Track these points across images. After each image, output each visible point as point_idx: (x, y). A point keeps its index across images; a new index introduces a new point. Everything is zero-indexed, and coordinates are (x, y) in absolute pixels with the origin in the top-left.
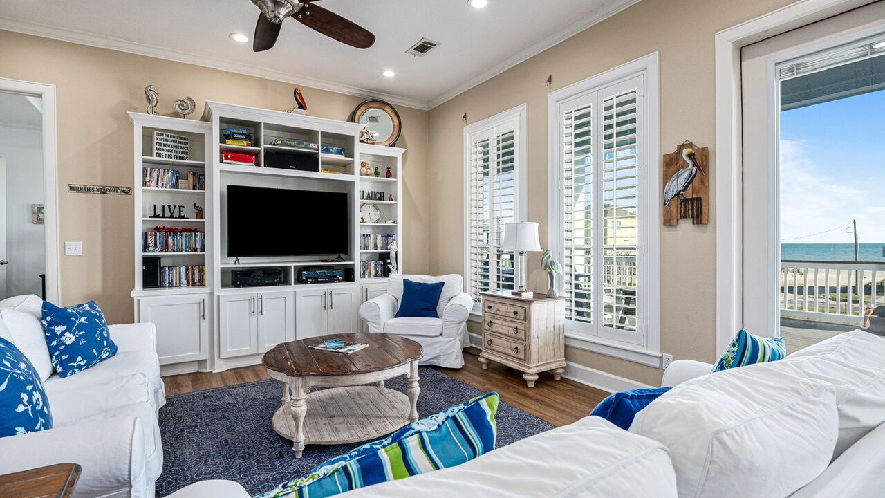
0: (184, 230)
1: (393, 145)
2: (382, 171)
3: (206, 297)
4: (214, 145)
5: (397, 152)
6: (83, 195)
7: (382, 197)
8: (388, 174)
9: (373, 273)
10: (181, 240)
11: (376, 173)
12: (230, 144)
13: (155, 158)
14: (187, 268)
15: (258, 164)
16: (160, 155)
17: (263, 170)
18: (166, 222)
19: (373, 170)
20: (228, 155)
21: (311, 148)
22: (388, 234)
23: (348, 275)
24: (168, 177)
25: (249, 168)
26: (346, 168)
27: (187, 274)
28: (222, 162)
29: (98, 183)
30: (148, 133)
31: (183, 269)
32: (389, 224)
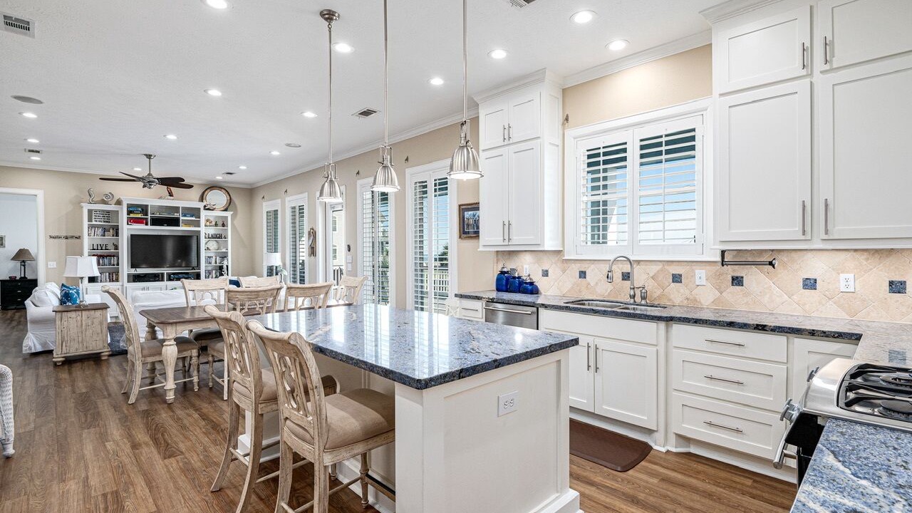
0: (108, 256)
1: (226, 210)
2: (220, 223)
3: (120, 287)
4: (124, 216)
5: (228, 214)
6: (57, 240)
7: (220, 237)
8: (223, 225)
9: (214, 276)
10: (106, 261)
11: (216, 225)
12: (132, 215)
13: (94, 223)
14: (110, 274)
15: (147, 224)
16: (96, 221)
17: (149, 227)
18: (99, 252)
19: (214, 223)
20: (132, 221)
21: (176, 215)
22: (224, 256)
23: (198, 277)
24: (100, 231)
25: (142, 226)
26: (197, 224)
27: (109, 277)
28: (128, 224)
29: (64, 234)
30: (90, 212)
31: (107, 274)
32: (224, 250)
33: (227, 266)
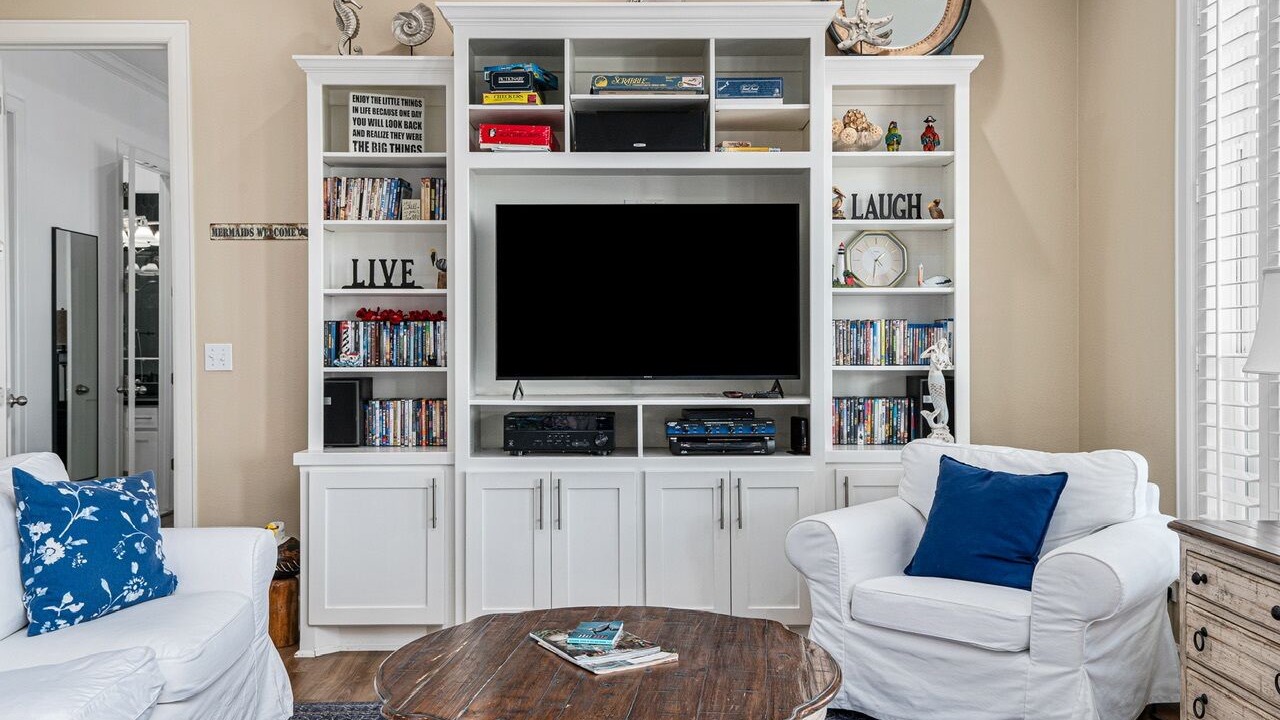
0: (417, 316)
1: (945, 49)
2: (911, 131)
3: (439, 473)
4: (460, 112)
5: (957, 71)
6: (235, 245)
7: (914, 209)
8: (930, 140)
9: (881, 433)
10: (406, 338)
11: (892, 140)
12: (494, 103)
13: (353, 154)
14: (418, 402)
15: (556, 147)
16: (363, 147)
17: (569, 159)
18: (382, 299)
19: (880, 132)
20: (494, 130)
22: (932, 319)
23: (797, 439)
24: (380, 195)
25: (537, 157)
26: (795, 133)
27: (417, 419)
28: (474, 148)
29: (259, 218)
30: (336, 99)
31: (409, 405)
32: (931, 287)
33: (949, 379)
